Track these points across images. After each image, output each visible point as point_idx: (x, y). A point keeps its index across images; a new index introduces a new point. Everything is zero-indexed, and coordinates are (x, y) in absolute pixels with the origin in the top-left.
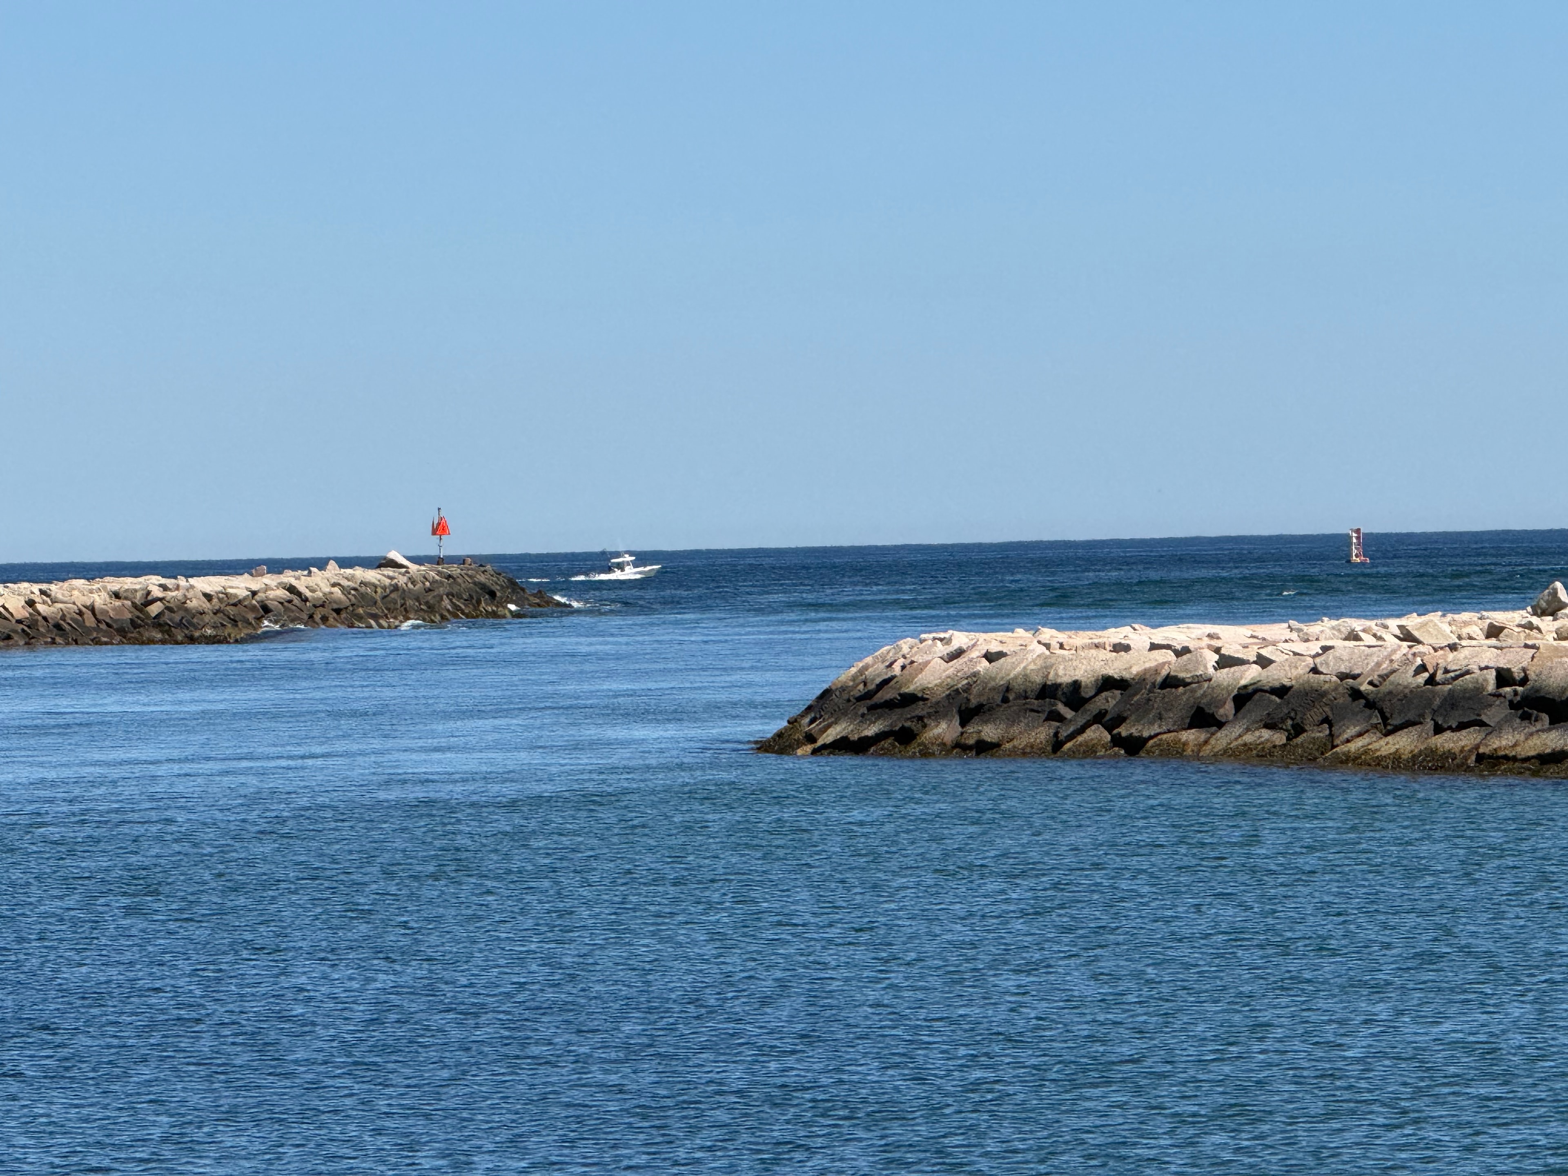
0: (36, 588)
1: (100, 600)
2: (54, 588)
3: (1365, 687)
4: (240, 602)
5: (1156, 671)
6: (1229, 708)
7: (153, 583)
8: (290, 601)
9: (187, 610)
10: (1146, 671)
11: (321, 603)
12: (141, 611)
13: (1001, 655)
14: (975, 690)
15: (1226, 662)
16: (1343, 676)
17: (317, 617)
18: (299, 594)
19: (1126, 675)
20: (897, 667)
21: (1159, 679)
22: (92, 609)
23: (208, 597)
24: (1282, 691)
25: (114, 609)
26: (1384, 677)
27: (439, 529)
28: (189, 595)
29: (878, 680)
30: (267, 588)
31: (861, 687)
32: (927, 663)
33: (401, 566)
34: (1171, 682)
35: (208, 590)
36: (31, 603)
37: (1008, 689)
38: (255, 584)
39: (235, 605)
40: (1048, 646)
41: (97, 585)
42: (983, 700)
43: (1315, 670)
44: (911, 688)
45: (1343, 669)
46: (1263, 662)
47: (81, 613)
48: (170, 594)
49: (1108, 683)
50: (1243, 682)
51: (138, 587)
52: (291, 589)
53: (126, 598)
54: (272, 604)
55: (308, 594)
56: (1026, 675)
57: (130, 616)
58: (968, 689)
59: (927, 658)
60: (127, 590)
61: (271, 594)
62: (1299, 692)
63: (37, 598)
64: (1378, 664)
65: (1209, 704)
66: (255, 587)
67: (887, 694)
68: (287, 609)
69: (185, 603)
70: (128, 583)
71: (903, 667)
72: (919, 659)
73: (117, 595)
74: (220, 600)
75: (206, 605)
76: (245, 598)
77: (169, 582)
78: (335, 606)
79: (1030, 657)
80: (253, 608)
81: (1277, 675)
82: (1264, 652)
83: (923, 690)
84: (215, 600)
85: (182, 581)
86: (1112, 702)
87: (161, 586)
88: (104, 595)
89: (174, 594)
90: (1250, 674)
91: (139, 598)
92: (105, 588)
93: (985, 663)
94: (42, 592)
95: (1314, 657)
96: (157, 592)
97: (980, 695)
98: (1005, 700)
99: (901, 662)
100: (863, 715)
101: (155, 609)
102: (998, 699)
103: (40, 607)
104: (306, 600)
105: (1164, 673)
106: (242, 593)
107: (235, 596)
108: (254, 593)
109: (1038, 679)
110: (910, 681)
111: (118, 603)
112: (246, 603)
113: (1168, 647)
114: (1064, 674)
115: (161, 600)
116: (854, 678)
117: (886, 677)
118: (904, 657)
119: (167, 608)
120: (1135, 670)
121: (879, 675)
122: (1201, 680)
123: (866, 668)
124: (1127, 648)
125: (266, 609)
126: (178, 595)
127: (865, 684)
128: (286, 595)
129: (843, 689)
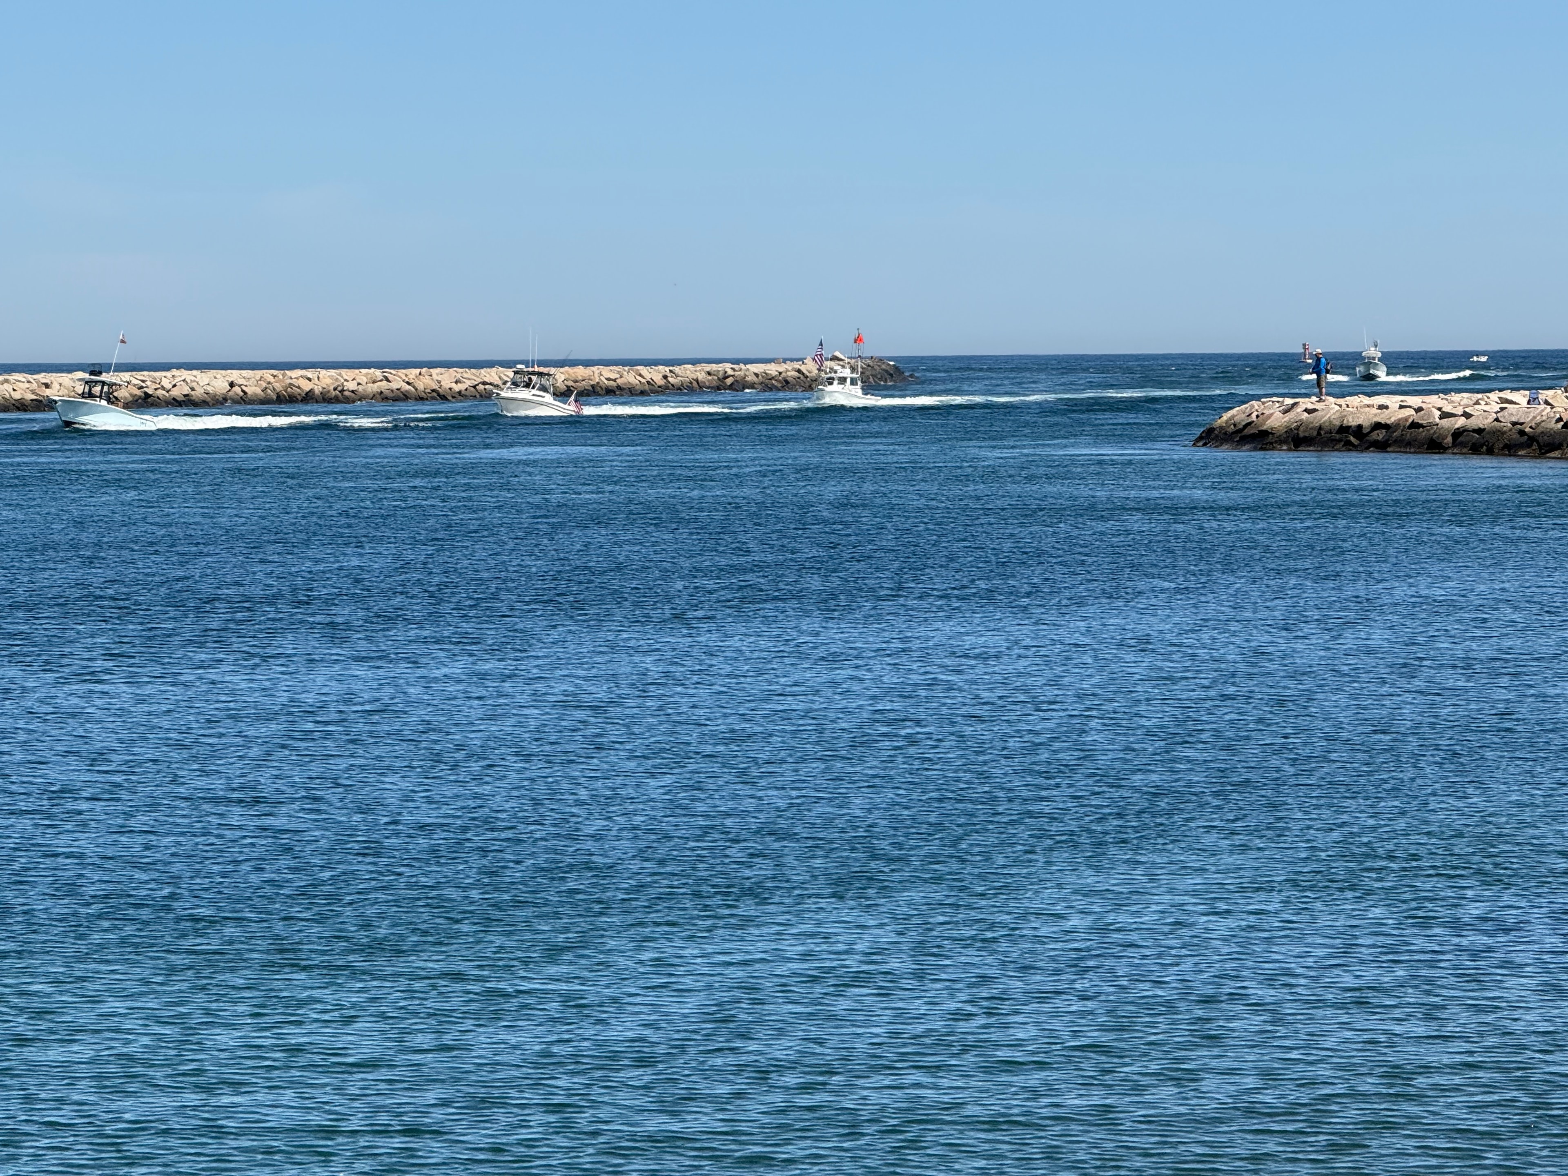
0: (667, 369)
1: (701, 376)
2: (676, 369)
3: (1528, 430)
4: (773, 378)
5: (1406, 419)
6: (1449, 439)
7: (728, 367)
8: (797, 378)
9: (745, 382)
10: (1399, 420)
12: (722, 382)
13: (1315, 410)
14: (1301, 429)
15: (1445, 415)
16: (1514, 424)
19: (1389, 422)
20: (1254, 416)
21: (1408, 424)
22: (697, 381)
23: (757, 375)
24: (1479, 431)
25: (708, 381)
26: (1538, 424)
27: (858, 340)
28: (746, 374)
29: (1243, 423)
30: (787, 371)
31: (1232, 427)
32: (1272, 414)
33: (841, 360)
34: (1415, 425)
35: (756, 371)
36: (665, 377)
37: (1320, 428)
38: (782, 368)
39: (770, 379)
40: (1340, 406)
41: (699, 367)
42: (1307, 434)
43: (1497, 420)
44: (1265, 428)
45: (1514, 419)
46: (1467, 415)
47: (691, 383)
48: (737, 373)
49: (1378, 426)
50: (1457, 426)
51: (719, 369)
52: (799, 371)
53: (714, 375)
54: (789, 379)
56: (1330, 422)
57: (717, 384)
58: (1297, 428)
59: (1271, 411)
60: (714, 371)
61: (789, 374)
62: (1489, 433)
63: (668, 374)
64: (1534, 417)
65: (1438, 437)
66: (781, 370)
67: (1250, 431)
68: (796, 382)
69: (745, 378)
70: (714, 367)
71: (1257, 416)
72: (1267, 412)
73: (709, 373)
74: (763, 376)
75: (755, 379)
76: (775, 376)
77: (736, 367)
79: (1332, 412)
80: (779, 381)
81: (1473, 423)
82: (1467, 410)
83: (1272, 429)
84: (760, 377)
85: (742, 366)
86: (1381, 436)
87: (731, 369)
88: (703, 374)
89: (739, 373)
90: (1461, 422)
91: (721, 375)
92: (702, 370)
93: (1306, 414)
94: (671, 371)
95: (1496, 413)
96: (730, 372)
97: (1304, 431)
98: (1319, 434)
99: (1255, 413)
100: (1237, 442)
101: (729, 381)
102: (1315, 433)
103: (670, 379)
104: (807, 377)
105: (1410, 420)
106: (774, 373)
107: (771, 374)
108: (780, 373)
109: (1338, 423)
110: (1263, 424)
111: (710, 378)
112: (776, 378)
113: (1410, 407)
114: (1353, 422)
115: (732, 376)
116: (1227, 422)
117: (1247, 421)
118: (1257, 411)
119: (736, 381)
120: (1393, 419)
121: (1243, 421)
122: (1431, 425)
123: (1233, 416)
124: (1387, 407)
125: (787, 382)
126: (742, 373)
127: (1235, 425)
128: (797, 374)
129: (1221, 427)
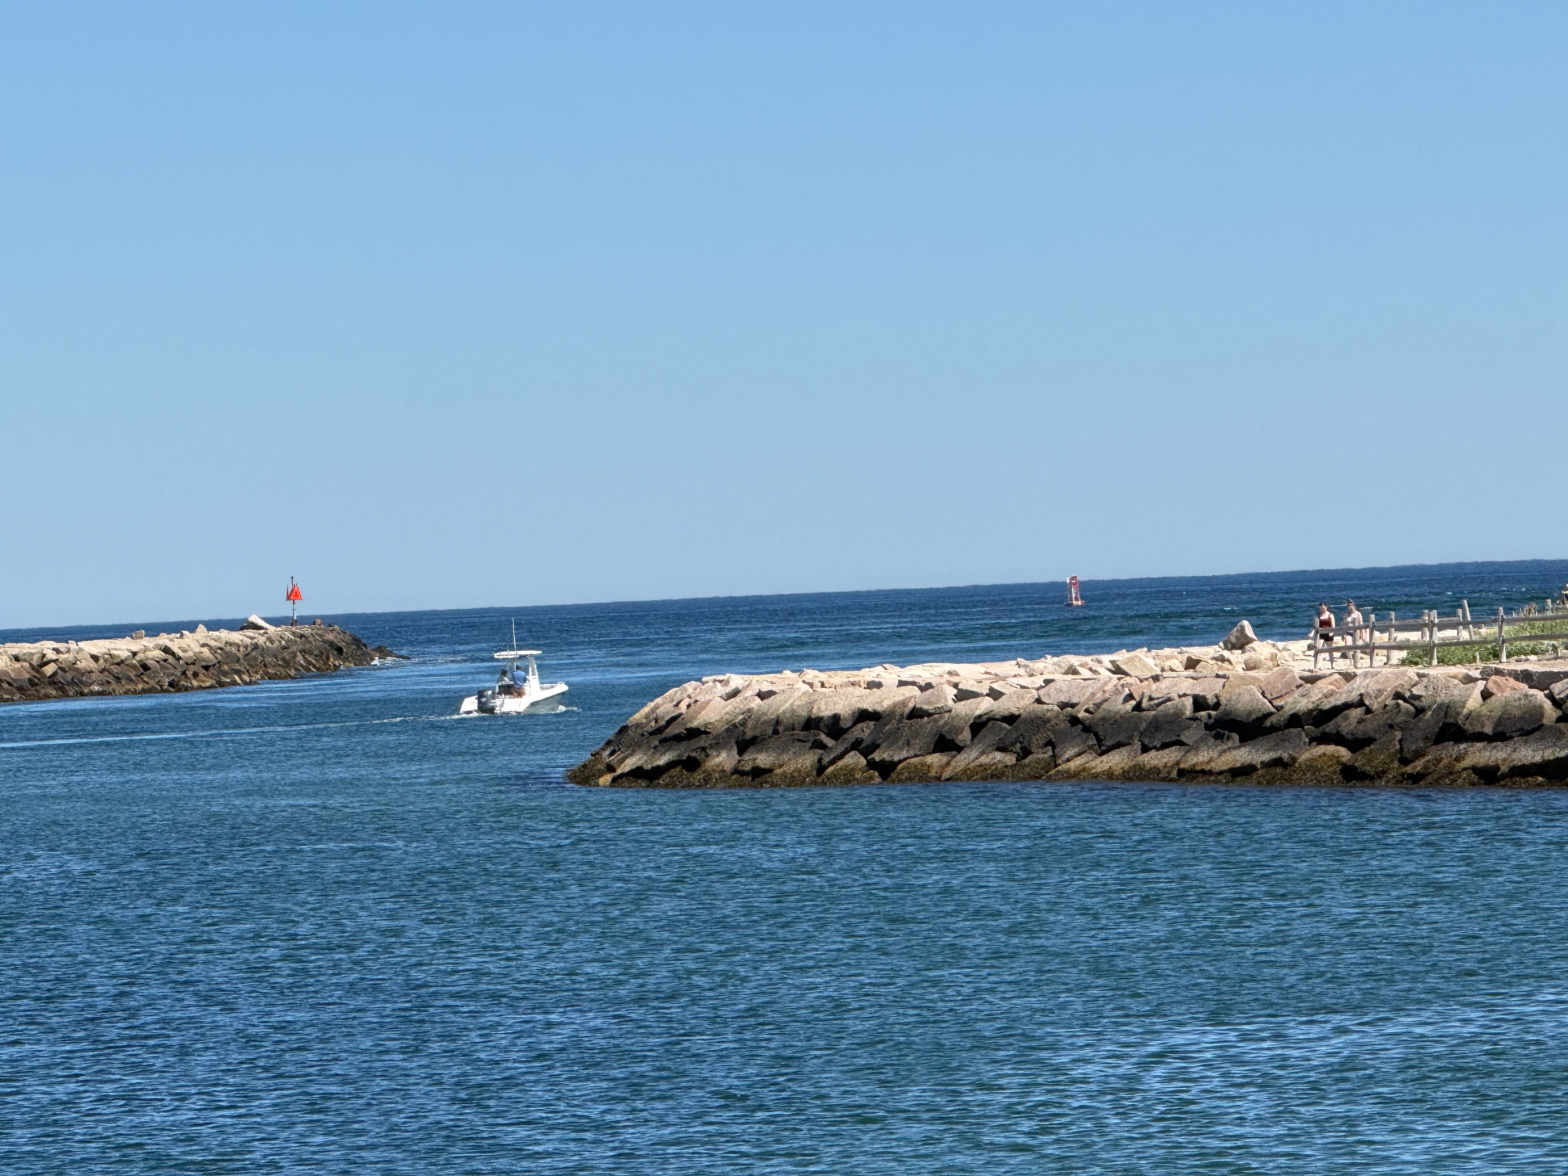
3: (1082, 715)
4: (122, 661)
5: (904, 704)
6: (966, 734)
7: (47, 647)
8: (165, 660)
9: (77, 670)
10: (895, 705)
11: (190, 661)
12: (37, 671)
13: (771, 693)
14: (750, 724)
15: (963, 695)
16: (1063, 706)
17: (189, 674)
18: (173, 654)
19: (879, 709)
20: (683, 706)
21: (907, 711)
23: (95, 658)
24: (1011, 719)
25: (14, 670)
26: (1098, 706)
27: (293, 595)
28: (79, 657)
29: (668, 718)
30: (146, 649)
31: (653, 723)
32: (710, 701)
33: (260, 628)
34: (916, 713)
35: (95, 652)
37: (778, 722)
38: (136, 646)
39: (118, 664)
40: (811, 685)
42: (757, 732)
43: (1039, 701)
44: (695, 724)
45: (1064, 698)
46: (995, 694)
48: (62, 657)
49: (863, 716)
50: (978, 712)
51: (33, 651)
52: (166, 650)
53: (25, 660)
54: (150, 663)
55: (181, 654)
56: (793, 711)
57: (28, 676)
58: (744, 723)
59: (708, 697)
60: (24, 654)
61: (150, 654)
62: (1025, 720)
64: (1093, 694)
65: (949, 732)
66: (134, 649)
67: (675, 729)
68: (162, 667)
69: (75, 664)
70: (25, 648)
71: (689, 706)
72: (702, 699)
73: (17, 658)
74: (106, 660)
75: (92, 665)
76: (127, 659)
77: (62, 646)
78: (204, 664)
79: (797, 694)
80: (133, 667)
81: (1004, 706)
82: (995, 686)
83: (706, 725)
84: (101, 660)
85: (72, 645)
86: (867, 732)
87: (54, 649)
88: (5, 658)
89: (66, 656)
90: (985, 705)
91: (35, 661)
92: (6, 652)
93: (758, 700)
95: (1038, 689)
96: (51, 655)
97: (755, 727)
98: (776, 732)
99: (686, 701)
100: (655, 747)
101: (49, 670)
102: (770, 731)
104: (179, 658)
105: (911, 705)
106: (124, 655)
107: (119, 656)
108: (135, 654)
109: (804, 713)
110: (694, 718)
111: (17, 665)
112: (127, 662)
113: (913, 683)
114: (825, 709)
115: (55, 661)
116: (647, 717)
117: (673, 715)
118: (690, 697)
119: (60, 668)
120: (886, 704)
121: (667, 713)
122: (941, 711)
123: (657, 707)
124: (879, 685)
125: (145, 667)
126: (70, 657)
127: (656, 721)
128: (163, 655)
129: (638, 725)
